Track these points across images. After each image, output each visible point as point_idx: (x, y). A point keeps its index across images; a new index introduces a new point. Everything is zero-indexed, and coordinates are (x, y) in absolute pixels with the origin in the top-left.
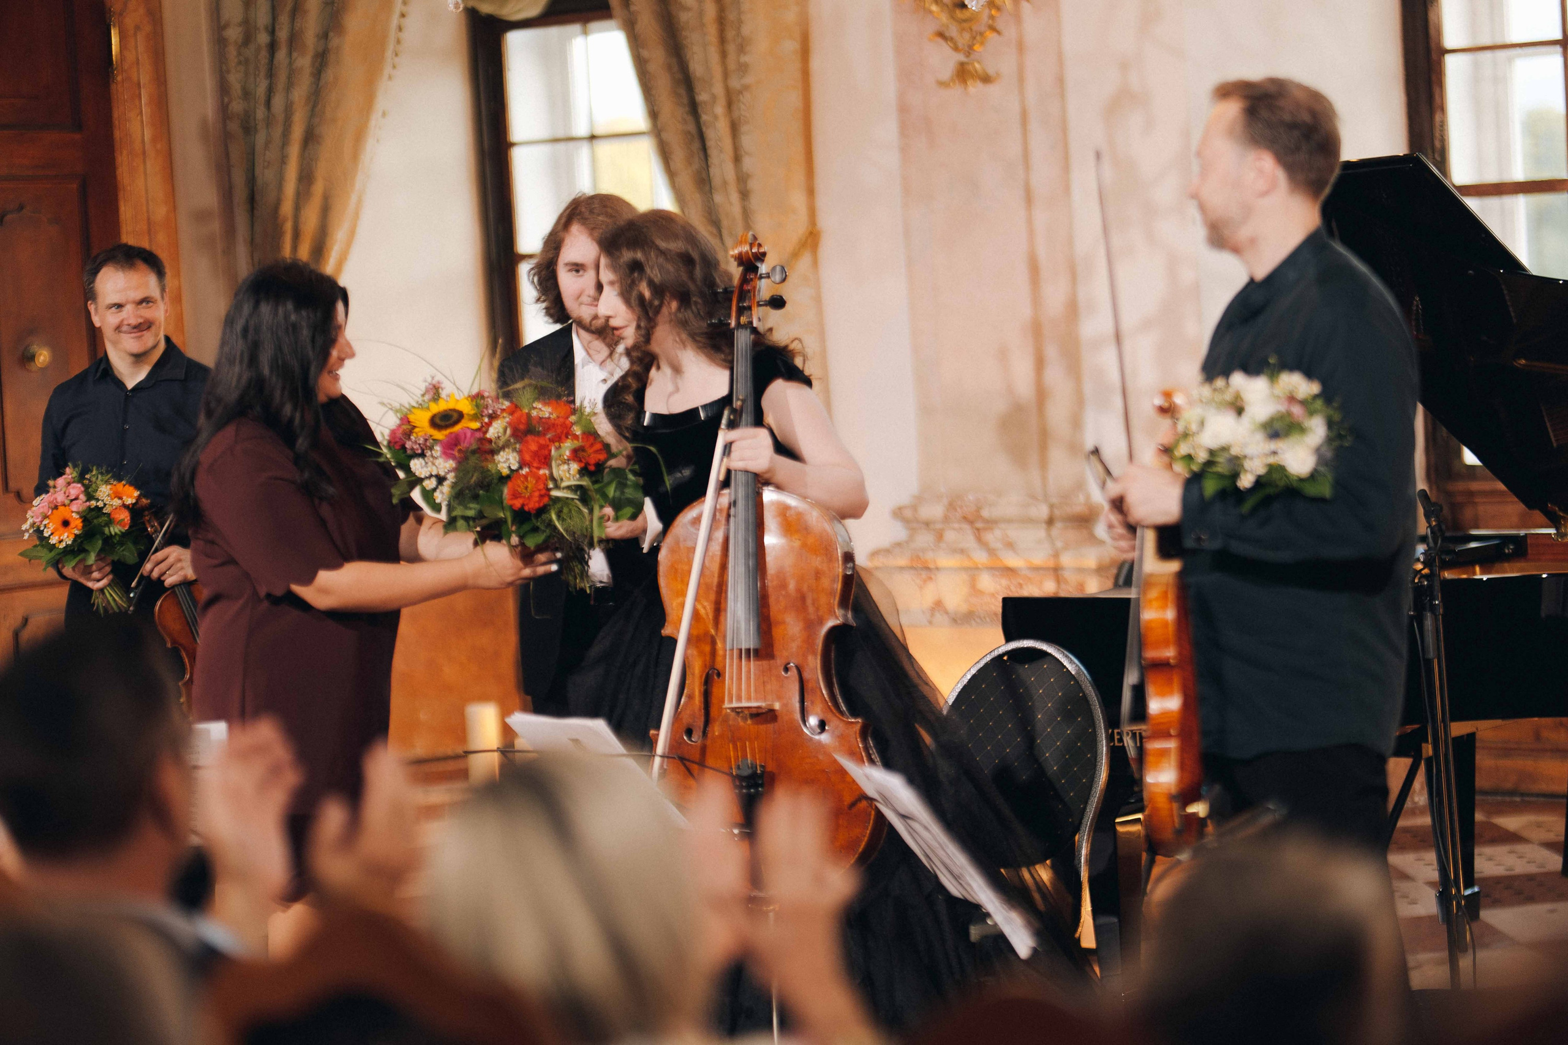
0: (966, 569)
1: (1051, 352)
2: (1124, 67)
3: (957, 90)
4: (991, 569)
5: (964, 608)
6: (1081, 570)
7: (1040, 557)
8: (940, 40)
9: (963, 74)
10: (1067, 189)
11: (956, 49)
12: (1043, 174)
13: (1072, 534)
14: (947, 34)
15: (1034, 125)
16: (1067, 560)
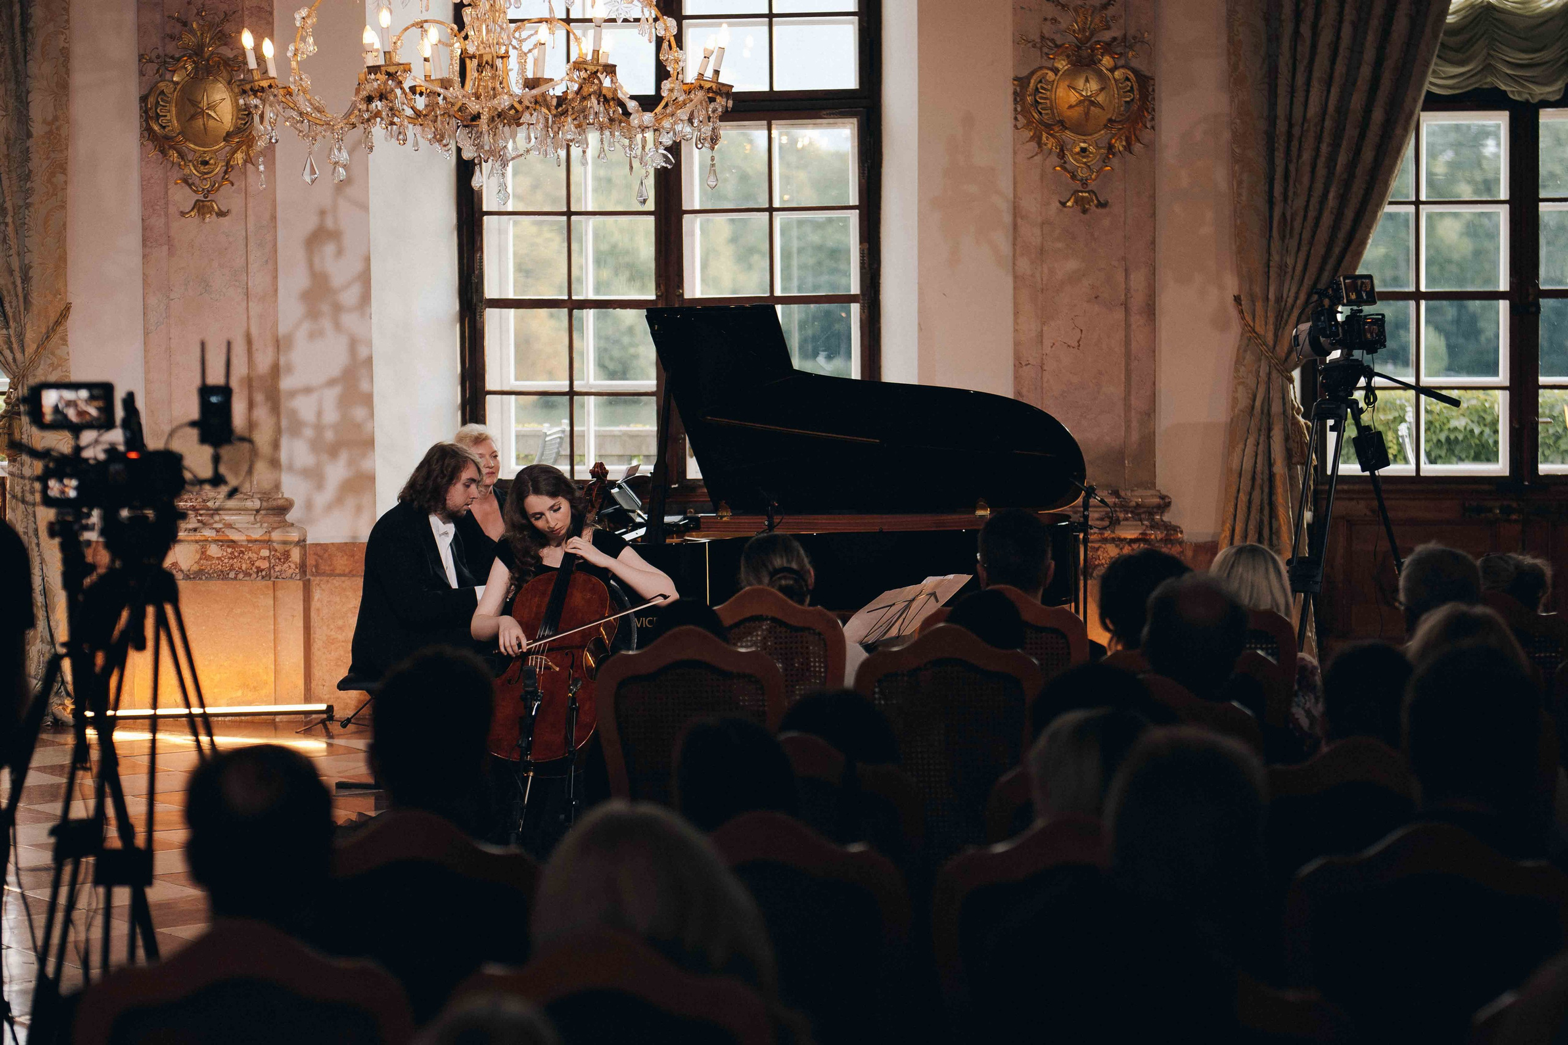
0: (197, 542)
1: (259, 397)
2: (322, 213)
3: (193, 219)
4: (215, 541)
5: (195, 568)
6: (285, 543)
7: (257, 534)
8: (184, 185)
9: (202, 208)
10: (276, 290)
11: (195, 191)
12: (258, 281)
13: (272, 519)
14: (190, 181)
15: (251, 245)
16: (276, 536)
